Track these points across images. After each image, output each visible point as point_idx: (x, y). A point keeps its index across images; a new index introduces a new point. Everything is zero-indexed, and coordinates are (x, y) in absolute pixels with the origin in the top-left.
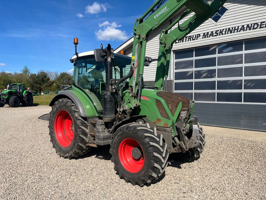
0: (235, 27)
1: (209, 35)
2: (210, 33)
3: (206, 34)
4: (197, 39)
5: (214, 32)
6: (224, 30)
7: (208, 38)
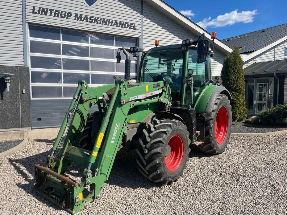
0: (109, 20)
1: (83, 19)
2: (83, 16)
3: (79, 15)
4: (67, 18)
5: (89, 17)
6: (99, 19)
7: (81, 22)
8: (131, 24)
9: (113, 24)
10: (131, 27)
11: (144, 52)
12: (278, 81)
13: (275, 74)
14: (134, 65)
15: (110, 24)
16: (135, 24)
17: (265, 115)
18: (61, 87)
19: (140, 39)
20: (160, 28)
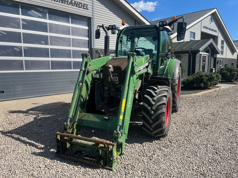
8: (84, 4)
9: (69, 3)
10: (85, 7)
11: (120, 30)
12: (192, 57)
13: (190, 51)
14: (87, 42)
15: (66, 3)
16: (87, 5)
17: (187, 81)
18: (22, 61)
19: (92, 18)
20: (107, 10)
